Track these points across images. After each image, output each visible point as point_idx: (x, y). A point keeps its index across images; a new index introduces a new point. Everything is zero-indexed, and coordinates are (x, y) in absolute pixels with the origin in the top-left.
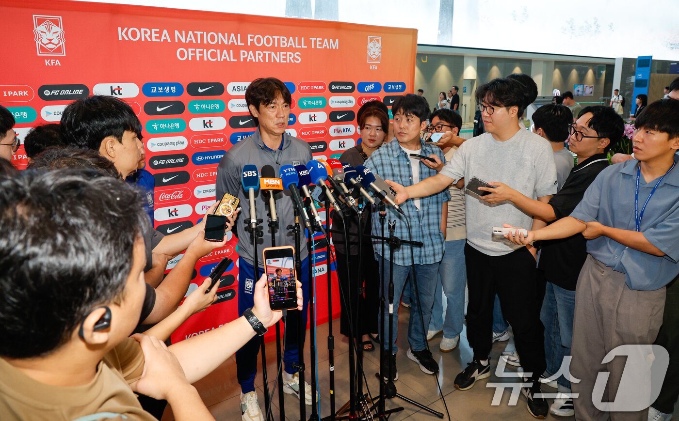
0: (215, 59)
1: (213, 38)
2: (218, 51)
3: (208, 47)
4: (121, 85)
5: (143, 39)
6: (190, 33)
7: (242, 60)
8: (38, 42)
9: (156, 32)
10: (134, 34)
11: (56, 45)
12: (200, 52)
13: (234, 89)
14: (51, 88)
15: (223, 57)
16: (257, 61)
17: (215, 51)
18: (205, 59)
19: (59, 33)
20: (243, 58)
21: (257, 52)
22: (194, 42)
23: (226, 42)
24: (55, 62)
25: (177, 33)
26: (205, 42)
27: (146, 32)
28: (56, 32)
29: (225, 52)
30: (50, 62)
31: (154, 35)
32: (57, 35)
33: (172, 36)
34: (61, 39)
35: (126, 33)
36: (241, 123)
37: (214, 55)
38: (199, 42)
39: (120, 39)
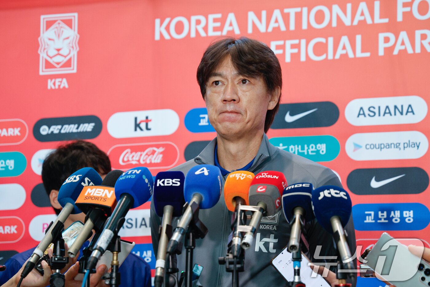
0: (323, 57)
1: (320, 17)
2: (331, 40)
3: (310, 34)
4: (151, 114)
5: (193, 35)
6: (277, 13)
7: (381, 53)
8: (43, 55)
9: (215, 20)
10: (179, 28)
11: (65, 57)
12: (293, 46)
13: (361, 113)
14: (50, 122)
15: (340, 52)
16: (418, 50)
17: (323, 40)
18: (303, 58)
19: (71, 38)
20: (386, 49)
21: (418, 33)
22: (283, 28)
23: (347, 21)
24: (61, 82)
25: (251, 16)
26: (305, 26)
27: (198, 22)
28: (68, 38)
29: (345, 40)
30: (54, 84)
31: (211, 25)
32: (67, 41)
33: (242, 22)
34: (73, 47)
35: (167, 28)
36: (375, 184)
37: (320, 49)
38: (292, 27)
39: (157, 37)
